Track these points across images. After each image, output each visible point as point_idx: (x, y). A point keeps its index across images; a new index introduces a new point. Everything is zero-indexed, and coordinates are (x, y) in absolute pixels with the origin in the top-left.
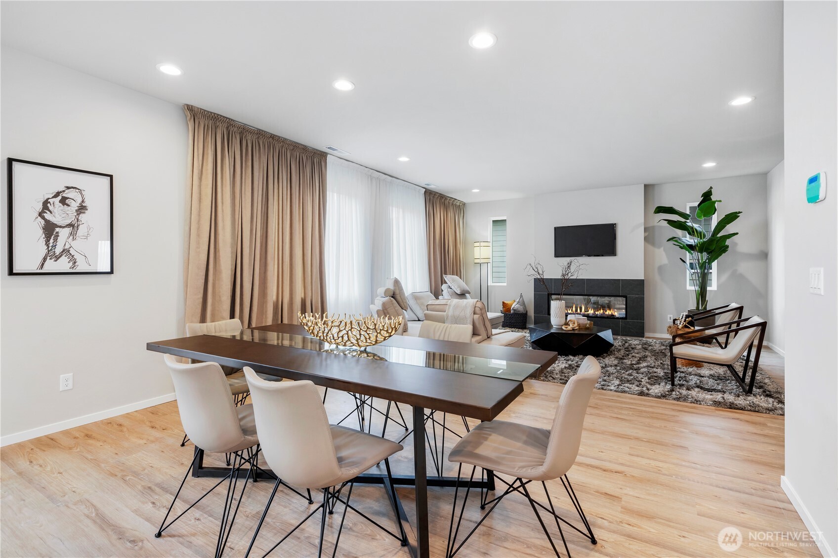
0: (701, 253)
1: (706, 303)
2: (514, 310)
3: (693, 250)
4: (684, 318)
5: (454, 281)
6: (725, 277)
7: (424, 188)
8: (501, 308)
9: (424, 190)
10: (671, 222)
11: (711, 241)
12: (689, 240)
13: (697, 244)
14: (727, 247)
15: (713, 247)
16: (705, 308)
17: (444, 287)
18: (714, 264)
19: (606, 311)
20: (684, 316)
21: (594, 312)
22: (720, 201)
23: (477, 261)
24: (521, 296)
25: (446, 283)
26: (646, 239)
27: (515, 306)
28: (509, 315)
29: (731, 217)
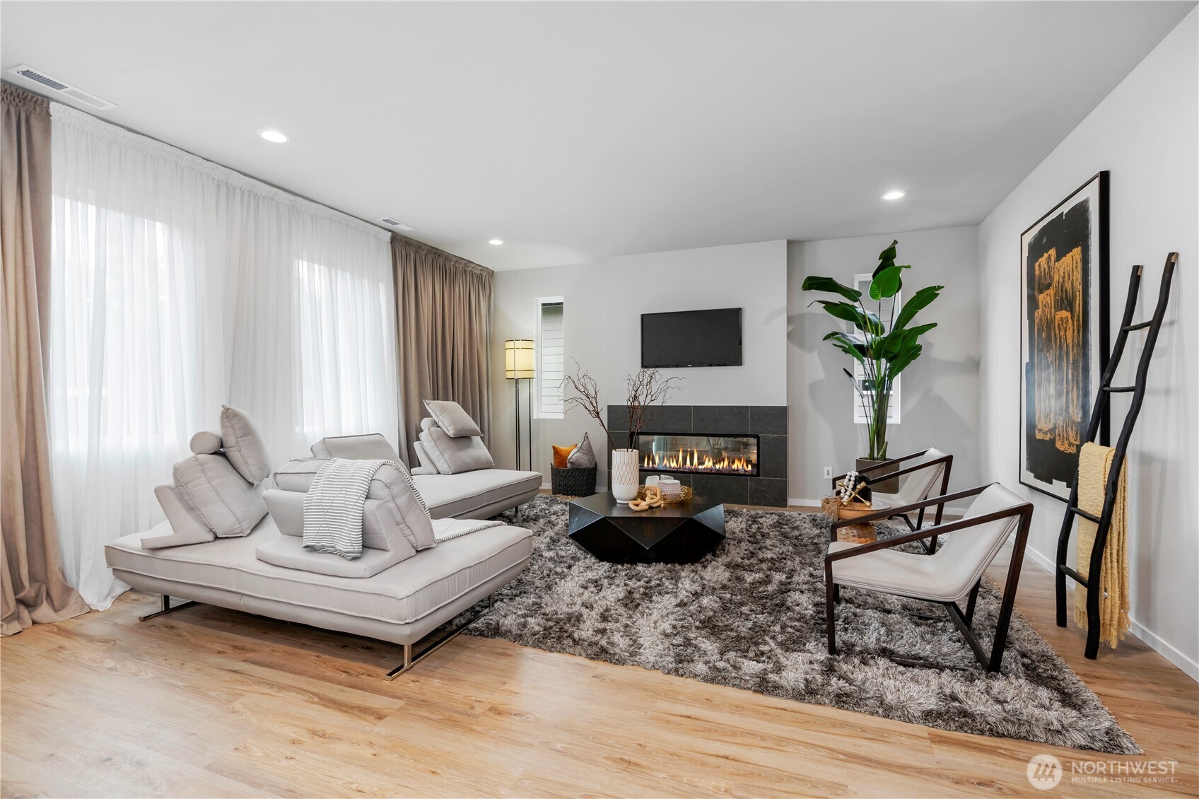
0: (878, 358)
1: (884, 446)
2: (571, 463)
3: (865, 355)
4: (852, 483)
5: (443, 410)
6: (912, 402)
7: (390, 231)
8: (550, 459)
9: (390, 234)
10: (829, 306)
11: (894, 336)
12: (860, 337)
13: (871, 345)
14: (919, 348)
15: (897, 349)
16: (884, 455)
17: (425, 423)
18: (897, 380)
19: (733, 463)
20: (853, 479)
21: (714, 464)
22: (909, 267)
23: (510, 375)
24: (586, 437)
25: (429, 415)
26: (789, 335)
27: (574, 455)
28: (564, 471)
29: (926, 296)
